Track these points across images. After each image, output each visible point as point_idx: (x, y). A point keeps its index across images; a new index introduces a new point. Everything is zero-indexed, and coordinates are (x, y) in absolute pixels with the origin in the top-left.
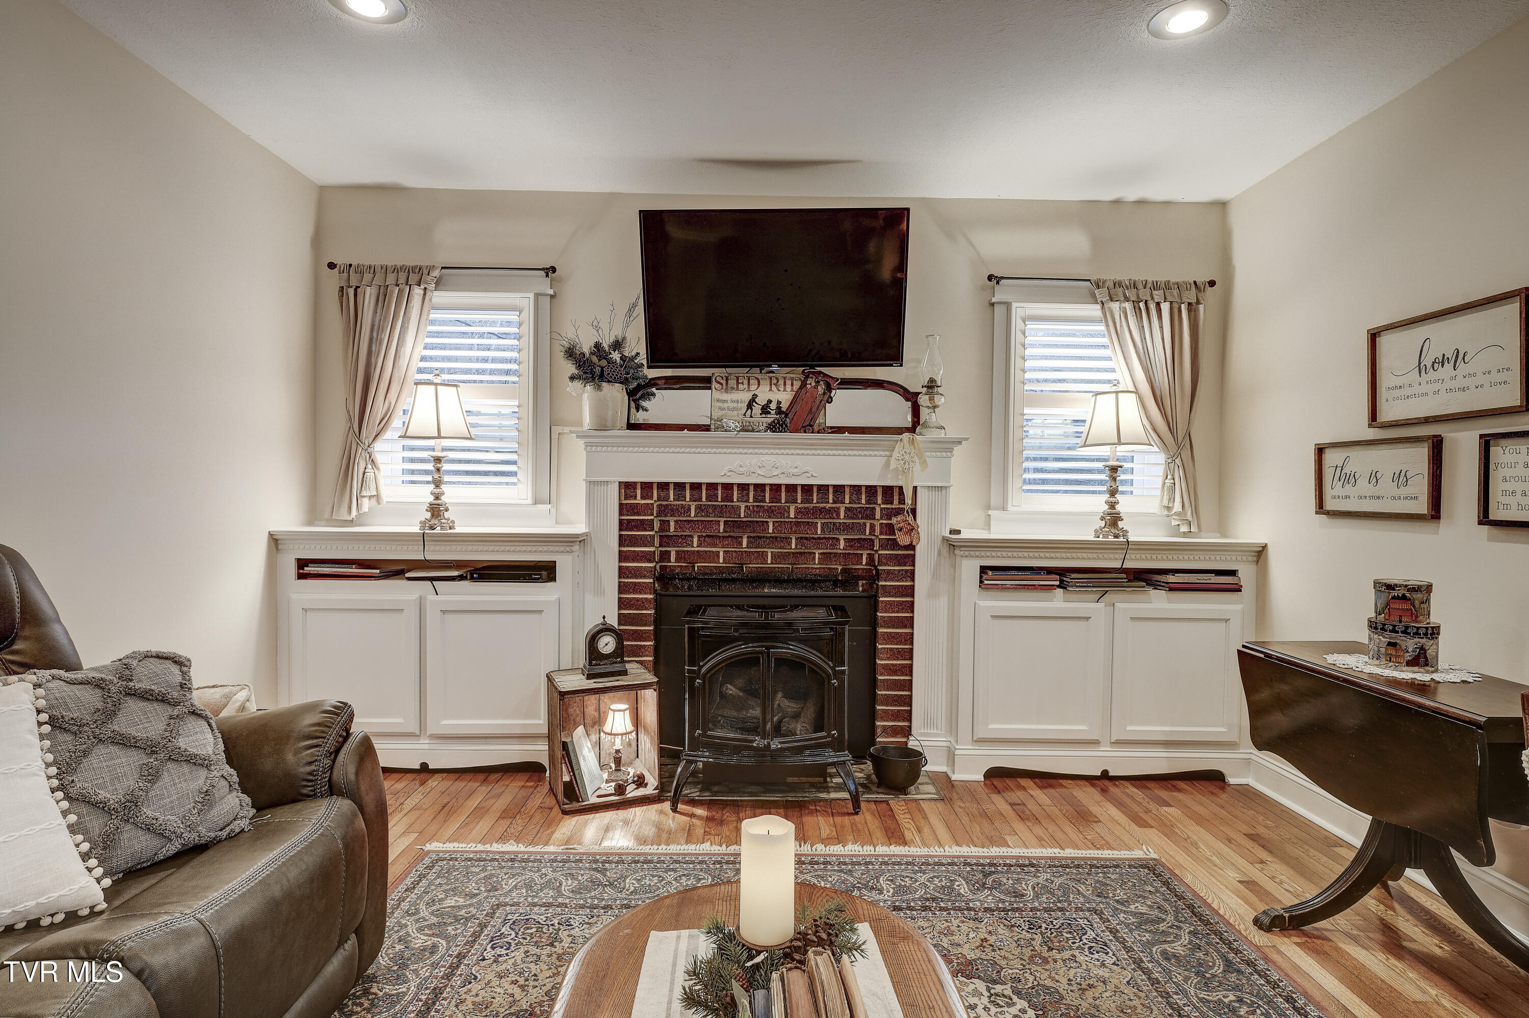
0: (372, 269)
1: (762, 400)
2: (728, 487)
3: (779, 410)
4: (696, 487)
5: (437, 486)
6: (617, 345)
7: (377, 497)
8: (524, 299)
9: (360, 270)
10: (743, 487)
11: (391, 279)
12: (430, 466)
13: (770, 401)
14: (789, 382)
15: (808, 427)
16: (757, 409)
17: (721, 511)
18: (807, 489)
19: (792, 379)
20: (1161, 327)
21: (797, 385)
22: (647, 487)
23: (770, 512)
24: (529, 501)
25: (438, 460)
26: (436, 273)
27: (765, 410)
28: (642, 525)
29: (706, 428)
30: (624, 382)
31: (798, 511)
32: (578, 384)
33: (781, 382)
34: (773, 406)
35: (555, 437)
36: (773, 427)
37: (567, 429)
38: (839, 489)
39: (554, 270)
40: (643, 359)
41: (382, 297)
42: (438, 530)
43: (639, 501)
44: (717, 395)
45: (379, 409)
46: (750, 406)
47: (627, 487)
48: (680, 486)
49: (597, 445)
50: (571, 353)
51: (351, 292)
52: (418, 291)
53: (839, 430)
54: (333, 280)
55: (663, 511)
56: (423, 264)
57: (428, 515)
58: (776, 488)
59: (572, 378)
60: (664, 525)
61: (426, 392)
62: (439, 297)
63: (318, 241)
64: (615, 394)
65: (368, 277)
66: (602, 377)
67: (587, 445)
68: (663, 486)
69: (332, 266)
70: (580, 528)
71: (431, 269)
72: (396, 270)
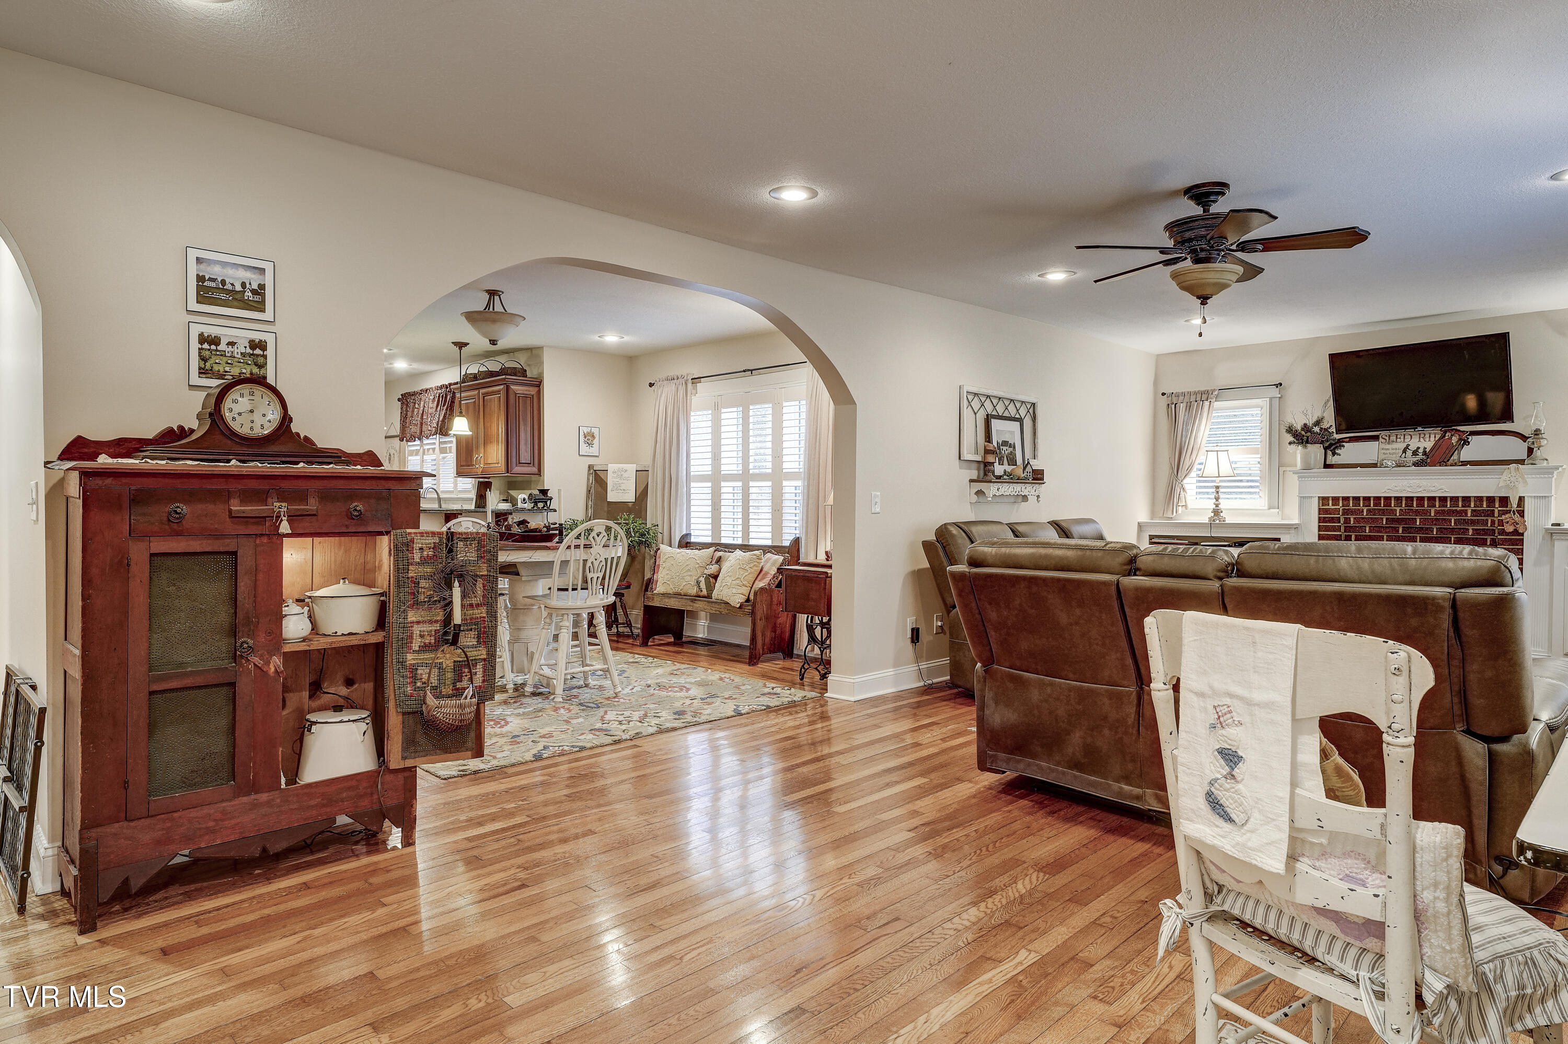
0: (1184, 394)
1: (1413, 447)
2: (1388, 499)
3: (1425, 453)
4: (1367, 499)
5: (1217, 500)
6: (1317, 423)
7: (1186, 506)
8: (1264, 402)
9: (1178, 396)
10: (1398, 499)
11: (1193, 399)
12: (1214, 490)
13: (1418, 448)
14: (1433, 436)
15: (1444, 462)
16: (1409, 453)
17: (1383, 512)
18: (1443, 499)
19: (1435, 434)
21: (1438, 437)
22: (1335, 500)
23: (1417, 513)
24: (1266, 507)
25: (1217, 487)
26: (1216, 393)
27: (1415, 453)
28: (1332, 520)
29: (1374, 465)
30: (1322, 443)
31: (1437, 512)
32: (1293, 446)
33: (1427, 436)
34: (1421, 450)
35: (1281, 473)
36: (1416, 464)
37: (1288, 469)
38: (1466, 499)
39: (1281, 384)
40: (1333, 429)
41: (1189, 406)
42: (1218, 522)
43: (1331, 506)
44: (1382, 446)
45: (1187, 463)
46: (1404, 451)
47: (1324, 500)
48: (1357, 499)
49: (1305, 477)
50: (1290, 430)
51: (1173, 406)
52: (1207, 403)
53: (1464, 463)
54: (1164, 401)
55: (1346, 512)
56: (1209, 389)
57: (1213, 514)
58: (1420, 499)
59: (1290, 443)
60: (1347, 521)
61: (1212, 455)
62: (1216, 404)
63: (1156, 383)
64: (1316, 451)
65: (1181, 398)
66: (1307, 442)
67: (1299, 477)
68: (1346, 499)
69: (1163, 394)
70: (1296, 521)
71: (1213, 391)
72: (1196, 393)
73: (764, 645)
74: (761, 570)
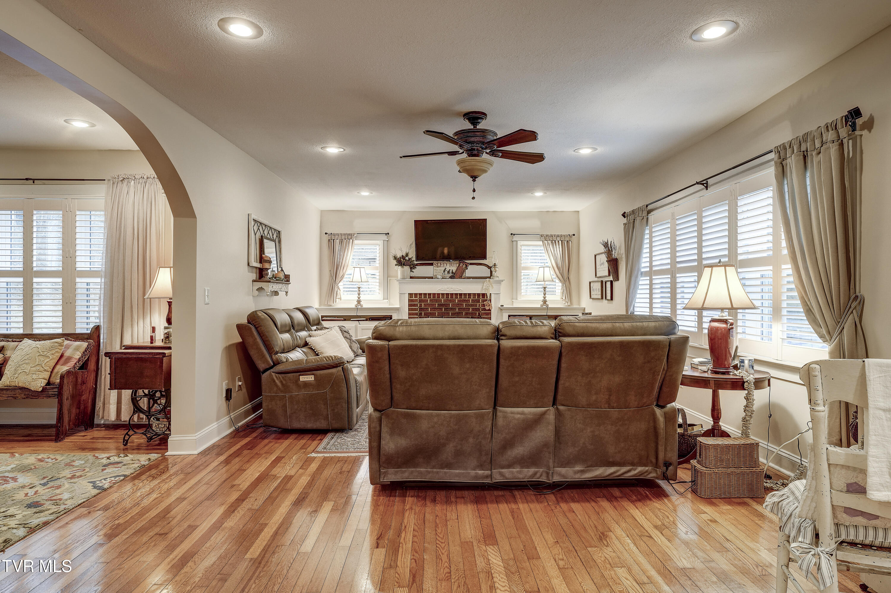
0: (338, 235)
1: (447, 270)
2: (438, 294)
3: (452, 273)
4: (430, 294)
5: (359, 295)
6: (407, 255)
7: (340, 299)
8: (380, 242)
9: (334, 235)
10: (443, 294)
11: (343, 237)
12: (357, 289)
13: (450, 270)
14: (455, 264)
15: (461, 277)
16: (446, 272)
17: (436, 301)
18: (461, 295)
19: (456, 263)
20: (559, 248)
21: (457, 265)
22: (416, 295)
23: (450, 301)
24: (382, 299)
25: (359, 288)
26: (355, 235)
27: (449, 272)
28: (414, 305)
29: (432, 278)
30: (410, 266)
31: (458, 301)
32: (397, 266)
33: (453, 264)
34: (451, 271)
35: (388, 280)
36: (451, 277)
37: (392, 278)
38: (470, 294)
39: (388, 234)
40: (414, 259)
41: (341, 242)
42: (360, 307)
43: (414, 298)
44: (435, 268)
45: (341, 274)
46: (444, 271)
47: (410, 295)
48: (425, 294)
49: (402, 283)
50: (395, 258)
51: (332, 241)
52: (351, 241)
53: (469, 278)
54: (326, 237)
55: (421, 301)
56: (352, 233)
57: (357, 303)
58: (452, 294)
59: (396, 265)
60: (421, 305)
61: (357, 270)
62: (356, 242)
63: (321, 227)
64: (407, 268)
65: (337, 237)
66: (404, 265)
67: (399, 283)
68: (420, 294)
69: (326, 233)
70: (398, 306)
71: (354, 234)
72: (345, 235)
73: (70, 421)
74: (62, 356)
